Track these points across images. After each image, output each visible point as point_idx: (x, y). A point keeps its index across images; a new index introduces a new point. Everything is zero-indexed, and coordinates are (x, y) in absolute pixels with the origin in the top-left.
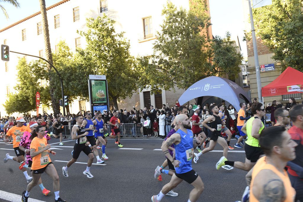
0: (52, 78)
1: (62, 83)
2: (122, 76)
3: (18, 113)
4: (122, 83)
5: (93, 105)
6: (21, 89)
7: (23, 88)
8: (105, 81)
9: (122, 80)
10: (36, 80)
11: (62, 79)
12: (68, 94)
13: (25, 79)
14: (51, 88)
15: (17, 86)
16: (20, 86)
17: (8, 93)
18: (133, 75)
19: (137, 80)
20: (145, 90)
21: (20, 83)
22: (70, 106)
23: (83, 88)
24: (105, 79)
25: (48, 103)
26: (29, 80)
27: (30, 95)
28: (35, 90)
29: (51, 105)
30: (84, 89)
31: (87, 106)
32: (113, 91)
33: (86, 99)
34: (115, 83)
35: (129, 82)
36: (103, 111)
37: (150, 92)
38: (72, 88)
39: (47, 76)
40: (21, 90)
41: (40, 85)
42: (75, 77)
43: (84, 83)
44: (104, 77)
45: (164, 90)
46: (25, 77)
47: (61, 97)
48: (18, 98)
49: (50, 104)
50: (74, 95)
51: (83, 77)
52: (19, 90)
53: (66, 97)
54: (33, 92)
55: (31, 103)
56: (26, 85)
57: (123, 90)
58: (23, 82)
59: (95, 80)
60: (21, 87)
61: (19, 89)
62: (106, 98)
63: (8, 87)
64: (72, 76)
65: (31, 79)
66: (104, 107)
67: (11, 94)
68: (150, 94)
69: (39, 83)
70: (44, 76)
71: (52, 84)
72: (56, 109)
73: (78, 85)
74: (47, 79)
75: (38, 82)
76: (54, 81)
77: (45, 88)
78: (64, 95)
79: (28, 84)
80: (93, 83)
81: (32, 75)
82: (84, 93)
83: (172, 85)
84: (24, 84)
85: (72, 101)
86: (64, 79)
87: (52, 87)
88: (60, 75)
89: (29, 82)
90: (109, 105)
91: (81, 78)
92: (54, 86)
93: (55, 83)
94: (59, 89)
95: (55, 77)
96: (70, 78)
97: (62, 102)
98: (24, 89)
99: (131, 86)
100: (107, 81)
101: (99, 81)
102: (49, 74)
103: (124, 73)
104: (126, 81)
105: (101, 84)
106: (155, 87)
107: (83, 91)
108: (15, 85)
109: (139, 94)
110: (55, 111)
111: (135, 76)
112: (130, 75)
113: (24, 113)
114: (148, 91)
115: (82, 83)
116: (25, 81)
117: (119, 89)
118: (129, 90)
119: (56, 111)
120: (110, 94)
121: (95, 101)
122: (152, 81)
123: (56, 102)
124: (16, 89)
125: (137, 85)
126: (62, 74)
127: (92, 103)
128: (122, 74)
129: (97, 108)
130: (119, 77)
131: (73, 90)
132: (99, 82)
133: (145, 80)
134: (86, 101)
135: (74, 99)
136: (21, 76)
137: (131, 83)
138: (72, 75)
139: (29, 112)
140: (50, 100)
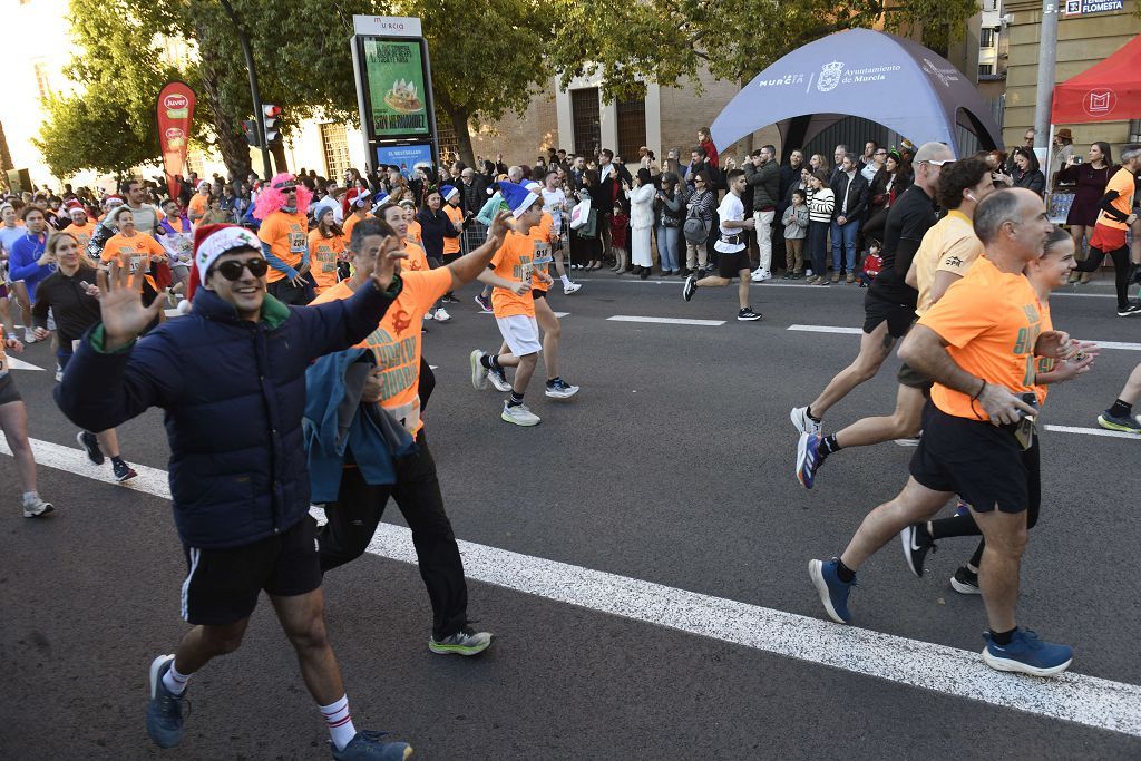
0: (209, 31)
1: (250, 49)
2: (486, 20)
3: (94, 171)
4: (489, 56)
5: (375, 145)
6: (89, 75)
7: (101, 71)
8: (418, 44)
9: (487, 37)
10: (147, 39)
11: (248, 36)
12: (277, 98)
13: (101, 35)
14: (209, 71)
15: (73, 66)
16: (86, 64)
17: (43, 93)
18: (532, 18)
19: (545, 41)
20: (578, 83)
21: (84, 51)
22: (286, 145)
23: (333, 72)
24: (418, 33)
25: (201, 134)
26: (117, 37)
27: (130, 101)
28: (145, 79)
29: (217, 141)
30: (336, 75)
31: (353, 146)
32: (453, 84)
33: (350, 117)
34: (460, 50)
35: (516, 51)
36: (416, 166)
37: (601, 93)
38: (292, 72)
39: (188, 21)
40: (92, 78)
41: (162, 57)
42: (298, 25)
43: (334, 51)
44: (413, 27)
45: (657, 85)
46: (100, 25)
47: (248, 108)
48: (86, 113)
49: (212, 138)
50: (298, 101)
51: (330, 24)
52: (84, 81)
53: (268, 110)
54: (141, 89)
55: (139, 132)
56: (111, 58)
57: (492, 80)
58: (93, 47)
59: (379, 39)
60: (92, 68)
61: (83, 75)
62: (424, 112)
63: (42, 70)
64: (287, 19)
65: (127, 33)
66: (418, 151)
67: (57, 98)
68: (598, 100)
69: (160, 50)
70: (174, 20)
71: (209, 54)
72: (236, 157)
73: (314, 59)
74: (187, 36)
75: (152, 47)
76: (218, 44)
77: (182, 70)
78: (263, 101)
79: (115, 53)
80: (371, 48)
81: (126, 18)
82: (340, 93)
83: (690, 62)
84: (98, 55)
85: (293, 126)
86: (255, 32)
87: (212, 69)
88: (237, 17)
89: (118, 46)
90: (436, 141)
91: (322, 28)
92: (218, 63)
93: (222, 51)
94: (241, 76)
95: (220, 26)
96: (279, 28)
97: (255, 128)
98: (106, 76)
99: (522, 67)
100: (425, 40)
101: (395, 44)
102: (196, 14)
103: (497, 8)
104: (504, 44)
105: (403, 57)
106: (619, 73)
107: (333, 84)
108: (69, 62)
109: (553, 97)
110: (235, 168)
111: (541, 23)
112: (517, 16)
113: (116, 174)
114: (593, 85)
115: (328, 53)
116: (103, 42)
117: (478, 77)
118: (516, 82)
119: (238, 165)
120: (442, 98)
121: (381, 126)
122: (608, 47)
123: (232, 128)
124: (73, 78)
125: (546, 61)
126: (246, 11)
127: (371, 134)
128: (484, 11)
129: (390, 154)
130: (476, 26)
131: (294, 82)
132: (394, 46)
133: (581, 43)
134: (350, 124)
135: (299, 116)
136: (85, 21)
137: (524, 54)
138: (284, 15)
139: (134, 168)
140: (209, 120)
